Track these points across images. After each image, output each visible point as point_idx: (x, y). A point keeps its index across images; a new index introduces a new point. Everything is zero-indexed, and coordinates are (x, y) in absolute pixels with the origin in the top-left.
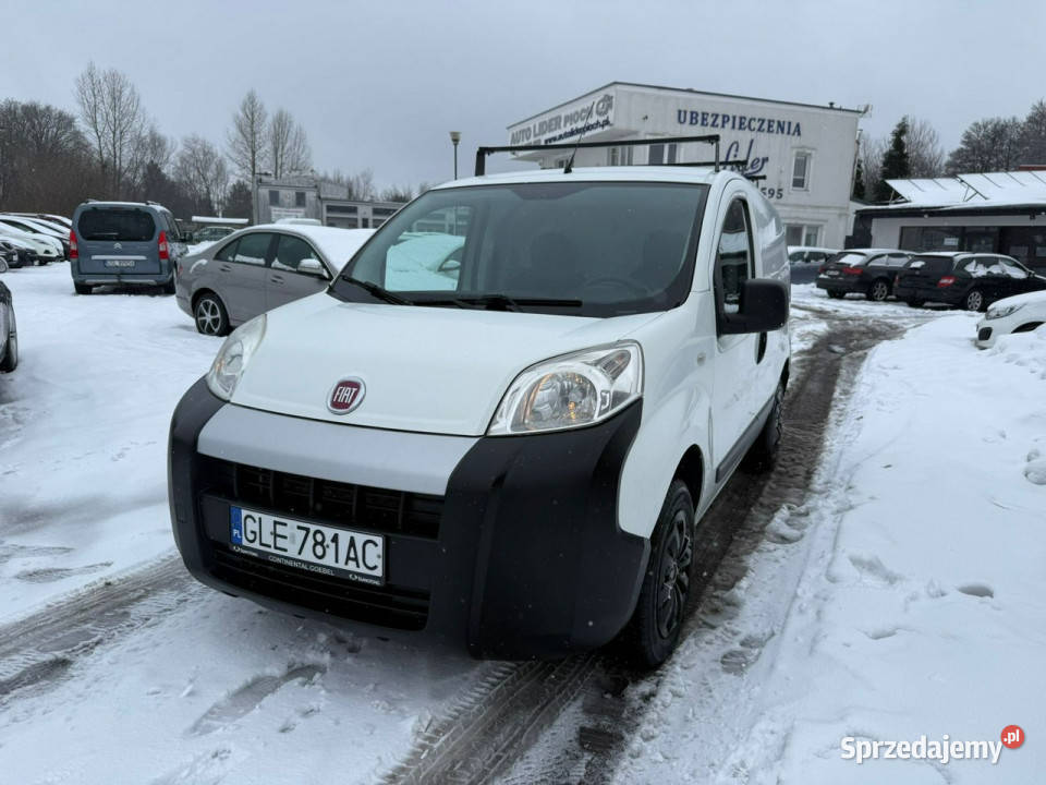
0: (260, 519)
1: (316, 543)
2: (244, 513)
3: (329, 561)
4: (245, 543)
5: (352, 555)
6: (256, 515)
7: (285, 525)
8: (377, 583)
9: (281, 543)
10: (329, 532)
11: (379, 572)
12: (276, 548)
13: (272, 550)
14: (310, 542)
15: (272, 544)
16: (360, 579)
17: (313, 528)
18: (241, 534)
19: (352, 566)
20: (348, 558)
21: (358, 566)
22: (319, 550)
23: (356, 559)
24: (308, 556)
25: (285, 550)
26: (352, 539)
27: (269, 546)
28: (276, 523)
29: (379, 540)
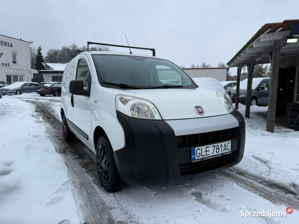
0: (202, 148)
1: (217, 149)
2: (196, 149)
3: (220, 152)
4: (196, 158)
5: (225, 148)
6: (200, 148)
7: (209, 147)
8: (230, 153)
9: (208, 153)
10: (220, 144)
11: (230, 150)
12: (206, 155)
13: (206, 156)
14: (216, 149)
15: (205, 155)
16: (227, 154)
17: (216, 145)
18: (195, 156)
19: (225, 151)
20: (224, 149)
21: (226, 150)
22: (218, 150)
23: (226, 149)
24: (215, 153)
25: (209, 155)
26: (225, 144)
27: (204, 156)
28: (206, 148)
29: (230, 142)
